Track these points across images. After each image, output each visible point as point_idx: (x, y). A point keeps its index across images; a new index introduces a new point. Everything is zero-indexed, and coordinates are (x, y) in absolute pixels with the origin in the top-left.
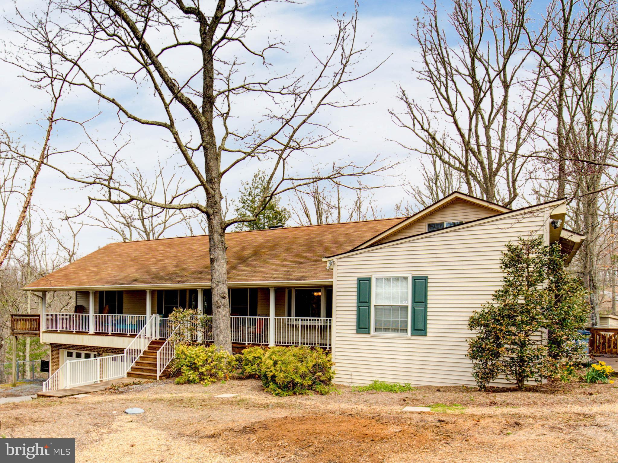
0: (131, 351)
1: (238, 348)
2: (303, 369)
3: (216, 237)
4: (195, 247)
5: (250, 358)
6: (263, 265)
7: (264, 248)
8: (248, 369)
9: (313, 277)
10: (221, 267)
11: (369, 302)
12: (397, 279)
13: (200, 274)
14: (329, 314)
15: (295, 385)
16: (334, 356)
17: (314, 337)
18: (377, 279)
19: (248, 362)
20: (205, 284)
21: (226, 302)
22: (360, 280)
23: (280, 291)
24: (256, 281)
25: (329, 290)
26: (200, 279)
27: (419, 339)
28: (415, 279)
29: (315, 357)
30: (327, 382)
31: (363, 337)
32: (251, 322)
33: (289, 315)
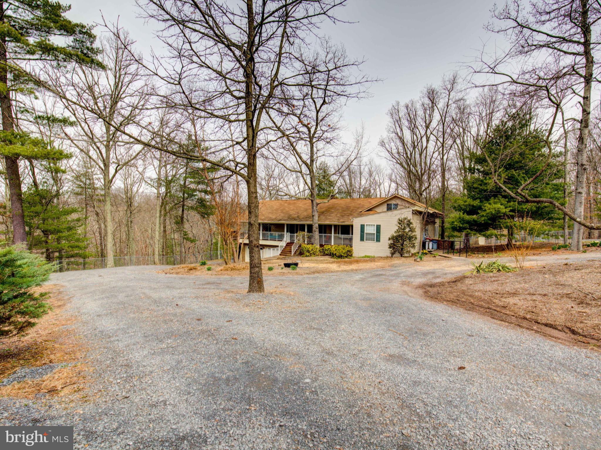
0: (281, 246)
1: (321, 246)
2: (344, 251)
3: (315, 208)
4: (301, 205)
5: (327, 248)
6: (330, 216)
7: (329, 208)
8: (326, 252)
9: (347, 221)
10: (316, 218)
11: (364, 232)
12: (372, 225)
13: (307, 218)
14: (352, 234)
15: (342, 256)
16: (353, 248)
17: (347, 242)
18: (367, 225)
19: (326, 250)
20: (309, 223)
21: (318, 230)
22: (361, 225)
23: (335, 226)
24: (327, 222)
25: (352, 226)
26: (307, 221)
27: (378, 243)
28: (377, 226)
29: (348, 248)
30: (351, 256)
31: (362, 242)
32: (325, 236)
33: (339, 234)
